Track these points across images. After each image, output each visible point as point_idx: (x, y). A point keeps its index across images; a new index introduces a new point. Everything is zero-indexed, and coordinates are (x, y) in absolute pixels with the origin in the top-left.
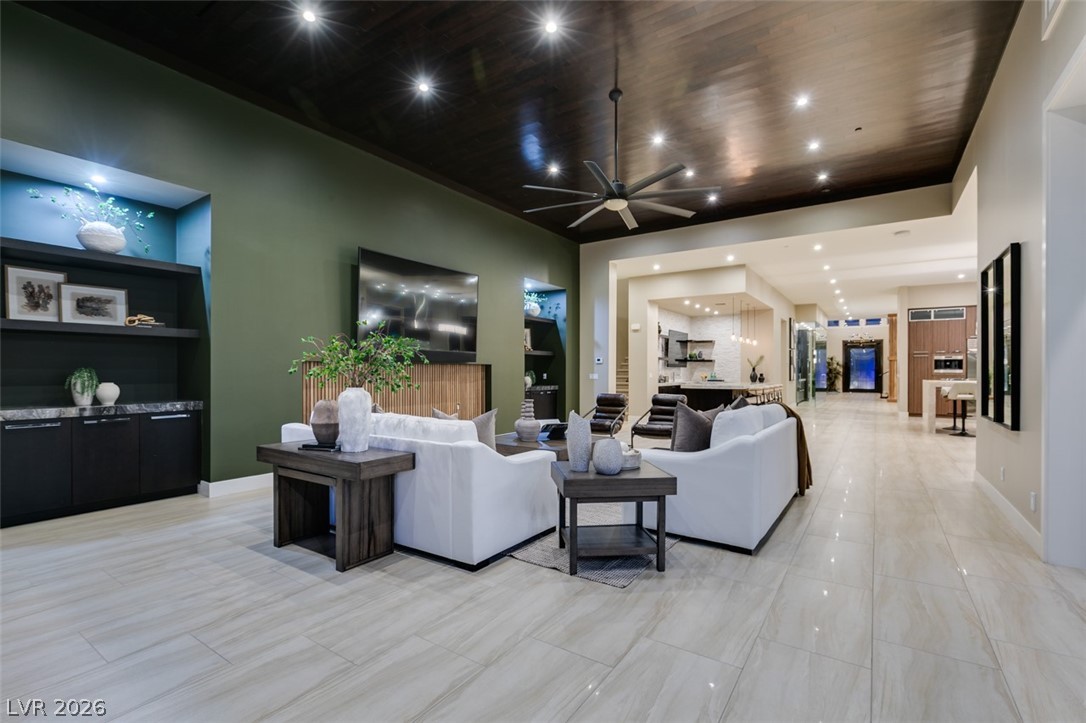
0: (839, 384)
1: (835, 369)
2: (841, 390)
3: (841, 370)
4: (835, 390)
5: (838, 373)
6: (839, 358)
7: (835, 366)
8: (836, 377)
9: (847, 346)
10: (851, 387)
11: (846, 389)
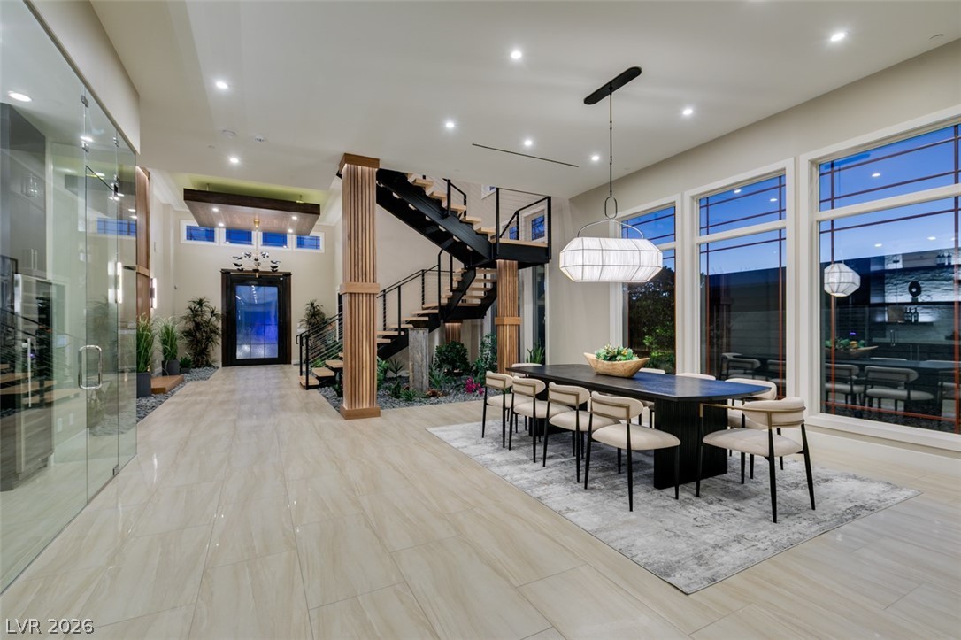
0: (216, 352)
1: (208, 323)
2: (220, 364)
3: (220, 325)
4: (209, 365)
5: (214, 331)
6: (216, 301)
7: (207, 316)
8: (209, 339)
9: (232, 281)
10: (240, 355)
11: (230, 360)
